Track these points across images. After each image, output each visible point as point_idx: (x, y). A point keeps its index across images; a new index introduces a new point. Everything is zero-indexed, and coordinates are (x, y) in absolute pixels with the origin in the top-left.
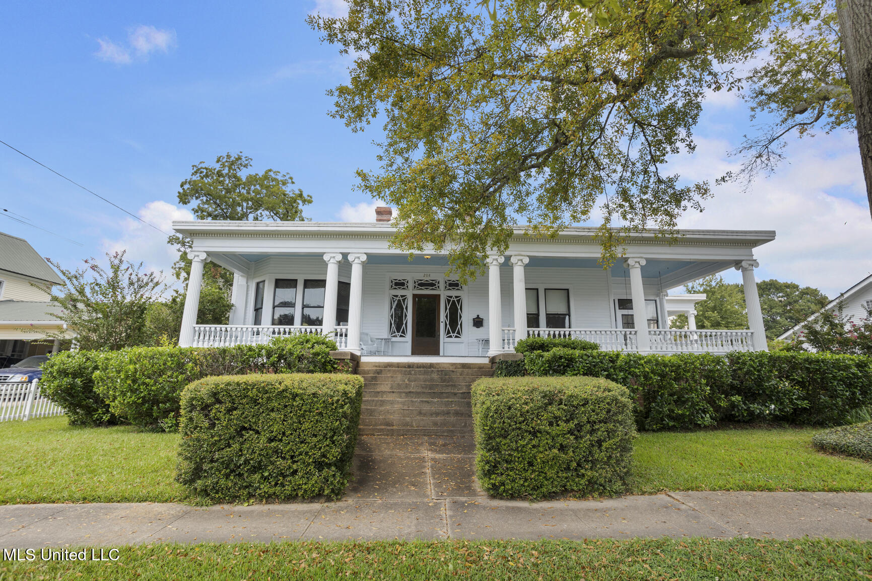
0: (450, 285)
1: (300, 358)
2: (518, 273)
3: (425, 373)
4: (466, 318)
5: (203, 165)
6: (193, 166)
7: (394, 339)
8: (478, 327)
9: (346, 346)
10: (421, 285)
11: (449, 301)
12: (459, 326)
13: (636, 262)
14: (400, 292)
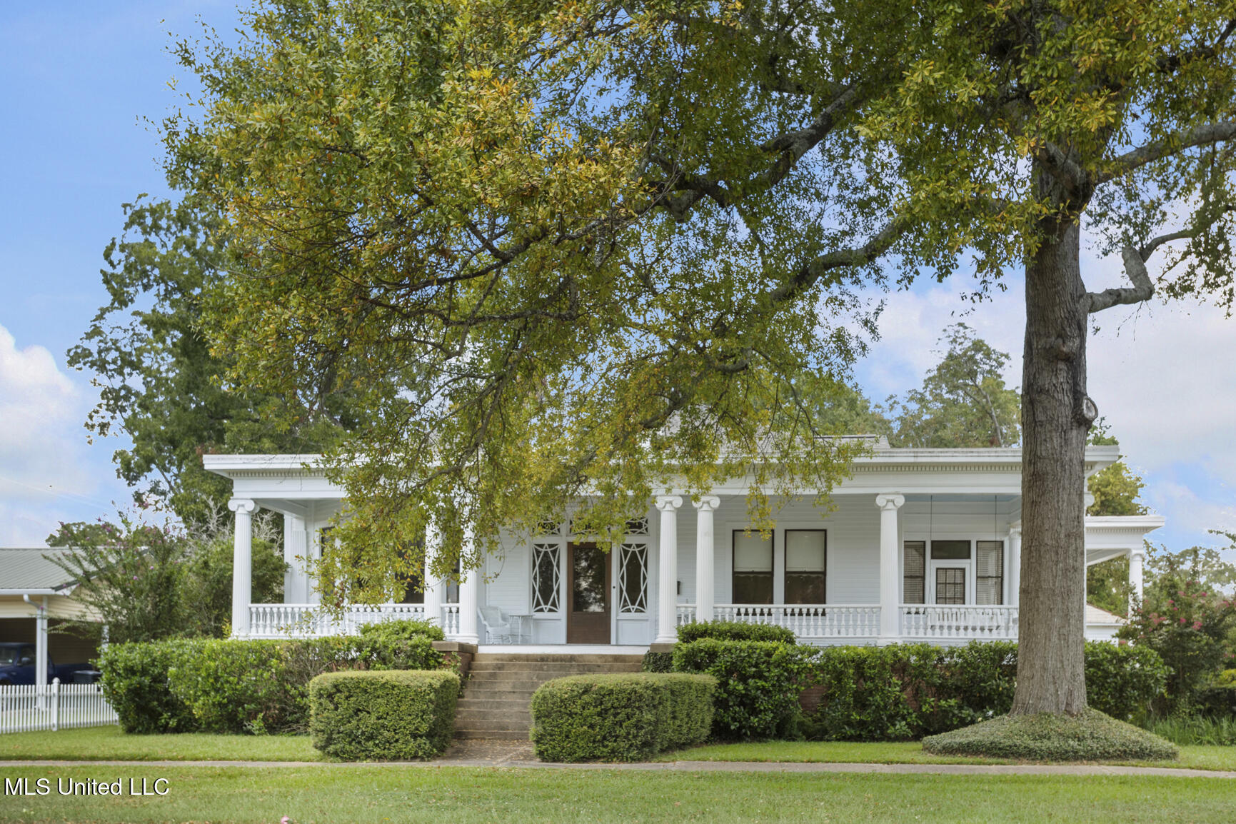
0: (629, 525)
1: (396, 652)
2: (705, 522)
4: (654, 580)
5: (145, 203)
6: (125, 206)
7: (539, 615)
9: (457, 634)
11: (626, 552)
12: (642, 593)
13: (888, 501)
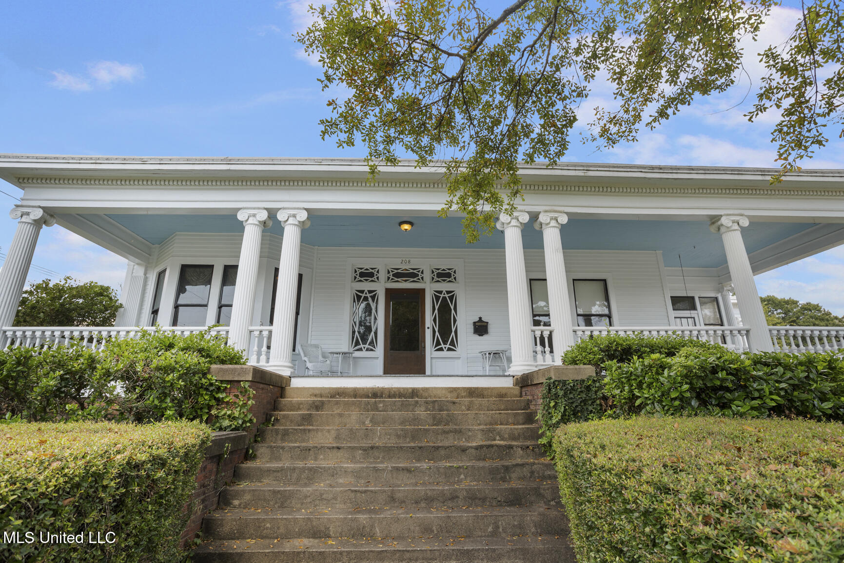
0: (439, 275)
3: (404, 406)
4: (463, 322)
7: (357, 354)
8: (481, 335)
9: (268, 361)
10: (398, 275)
11: (437, 298)
12: (453, 333)
13: (734, 222)
14: (366, 286)
